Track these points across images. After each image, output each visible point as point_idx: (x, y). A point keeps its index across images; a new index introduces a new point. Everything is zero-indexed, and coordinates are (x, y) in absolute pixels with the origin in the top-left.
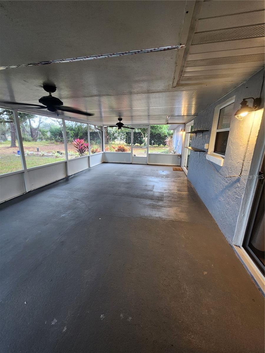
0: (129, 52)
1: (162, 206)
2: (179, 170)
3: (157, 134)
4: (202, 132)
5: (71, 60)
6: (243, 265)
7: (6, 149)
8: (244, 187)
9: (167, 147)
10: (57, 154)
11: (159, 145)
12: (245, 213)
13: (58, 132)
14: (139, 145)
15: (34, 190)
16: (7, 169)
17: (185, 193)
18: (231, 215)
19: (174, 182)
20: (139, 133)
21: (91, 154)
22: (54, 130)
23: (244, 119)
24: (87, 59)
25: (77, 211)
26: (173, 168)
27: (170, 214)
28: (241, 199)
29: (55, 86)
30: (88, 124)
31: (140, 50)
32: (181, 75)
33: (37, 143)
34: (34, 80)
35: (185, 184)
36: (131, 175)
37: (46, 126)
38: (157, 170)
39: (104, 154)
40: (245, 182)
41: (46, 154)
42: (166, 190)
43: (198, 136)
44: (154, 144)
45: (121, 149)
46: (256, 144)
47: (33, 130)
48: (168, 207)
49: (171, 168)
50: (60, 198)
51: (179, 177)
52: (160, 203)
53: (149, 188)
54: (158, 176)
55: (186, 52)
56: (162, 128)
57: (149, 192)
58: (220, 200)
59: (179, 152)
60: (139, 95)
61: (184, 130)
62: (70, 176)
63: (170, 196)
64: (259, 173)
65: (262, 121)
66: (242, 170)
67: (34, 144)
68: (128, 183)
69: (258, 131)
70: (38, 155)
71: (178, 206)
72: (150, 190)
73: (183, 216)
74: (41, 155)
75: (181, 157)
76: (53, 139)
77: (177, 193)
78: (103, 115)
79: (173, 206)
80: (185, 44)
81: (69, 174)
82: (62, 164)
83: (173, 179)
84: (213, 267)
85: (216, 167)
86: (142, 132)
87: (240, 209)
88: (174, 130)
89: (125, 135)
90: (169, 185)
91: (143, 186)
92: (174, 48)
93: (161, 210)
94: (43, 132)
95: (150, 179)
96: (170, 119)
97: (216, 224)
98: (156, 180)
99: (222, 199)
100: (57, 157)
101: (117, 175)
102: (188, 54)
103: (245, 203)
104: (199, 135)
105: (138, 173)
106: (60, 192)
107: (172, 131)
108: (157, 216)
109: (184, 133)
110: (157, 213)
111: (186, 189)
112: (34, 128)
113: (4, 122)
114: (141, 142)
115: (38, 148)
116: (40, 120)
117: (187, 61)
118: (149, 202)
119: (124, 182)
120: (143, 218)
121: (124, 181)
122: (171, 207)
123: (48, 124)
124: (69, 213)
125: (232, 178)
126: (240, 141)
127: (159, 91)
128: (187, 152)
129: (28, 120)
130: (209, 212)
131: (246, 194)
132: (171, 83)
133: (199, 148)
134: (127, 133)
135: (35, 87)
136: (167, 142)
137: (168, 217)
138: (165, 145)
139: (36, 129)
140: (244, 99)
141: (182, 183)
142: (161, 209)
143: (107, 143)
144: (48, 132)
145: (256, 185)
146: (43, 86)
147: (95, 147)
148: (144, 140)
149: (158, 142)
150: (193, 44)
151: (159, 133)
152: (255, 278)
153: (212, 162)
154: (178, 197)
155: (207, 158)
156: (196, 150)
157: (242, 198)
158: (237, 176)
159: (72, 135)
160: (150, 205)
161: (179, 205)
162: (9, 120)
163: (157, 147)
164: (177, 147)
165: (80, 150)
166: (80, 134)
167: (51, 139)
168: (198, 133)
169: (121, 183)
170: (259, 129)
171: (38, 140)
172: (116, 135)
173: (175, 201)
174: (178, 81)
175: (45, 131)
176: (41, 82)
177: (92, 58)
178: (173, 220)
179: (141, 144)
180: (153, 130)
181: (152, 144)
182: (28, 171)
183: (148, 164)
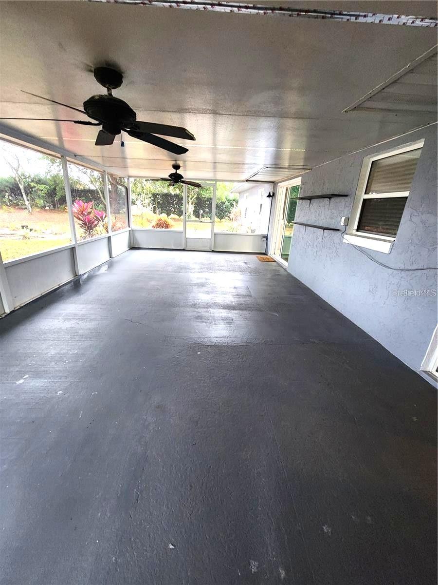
2: (267, 260)
3: (208, 200)
4: (328, 196)
10: (24, 232)
11: (211, 218)
14: (177, 217)
15: (21, 308)
19: (273, 279)
21: (113, 232)
26: (258, 257)
38: (236, 261)
39: (132, 233)
43: (315, 204)
44: (203, 216)
45: (163, 225)
49: (255, 258)
51: (276, 271)
53: (242, 292)
57: (248, 299)
61: (274, 194)
62: (81, 275)
72: (248, 296)
75: (267, 239)
81: (79, 272)
82: (67, 251)
91: (232, 289)
101: (172, 272)
104: (320, 202)
133: (321, 223)
153: (360, 247)
155: (346, 240)
168: (317, 199)
179: (180, 215)
180: (203, 191)
181: (200, 215)
182: (7, 267)
183: (213, 251)
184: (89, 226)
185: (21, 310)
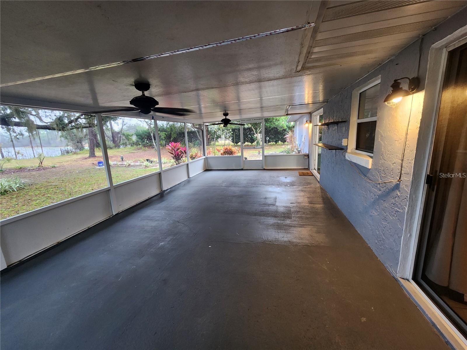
0: (243, 38)
1: (290, 226)
2: (308, 175)
3: (272, 129)
4: (336, 123)
5: (172, 53)
6: (417, 306)
7: (84, 160)
8: (407, 197)
9: (287, 145)
10: (146, 163)
11: (276, 142)
12: (412, 232)
13: (146, 135)
14: (250, 144)
15: (123, 212)
16: (87, 186)
17: (319, 206)
18: (391, 236)
19: (302, 191)
20: (250, 129)
21: (190, 161)
22: (141, 132)
23: (398, 105)
24: (191, 50)
25: (179, 237)
26: (299, 173)
27: (302, 236)
28: (404, 212)
29: (149, 83)
30: (184, 123)
31: (257, 35)
32: (308, 57)
33: (120, 150)
34: (125, 80)
35: (319, 193)
36: (245, 185)
37: (130, 127)
38: (278, 177)
39: (206, 160)
40: (408, 190)
41: (132, 164)
42: (294, 203)
43: (331, 129)
44: (269, 142)
45: (228, 152)
46: (418, 138)
47: (115, 134)
48: (299, 227)
49: (297, 173)
50: (156, 220)
51: (309, 184)
52: (288, 222)
53: (269, 201)
54: (280, 184)
55: (315, 31)
56: (279, 120)
57: (271, 207)
58: (372, 214)
59: (306, 151)
60: (251, 84)
61: (310, 122)
62: (165, 191)
63: (299, 211)
64: (427, 176)
65: (423, 106)
66: (401, 173)
67: (117, 152)
68: (240, 196)
69: (419, 121)
70: (123, 165)
71: (312, 225)
72: (272, 205)
73: (321, 239)
74: (127, 165)
75: (308, 158)
76: (140, 143)
77: (308, 206)
78: (203, 111)
79: (306, 225)
80: (315, 22)
81: (165, 188)
83: (300, 188)
84: (374, 310)
85: (363, 171)
86: (252, 128)
87: (404, 227)
88: (295, 122)
89: (231, 132)
90: (296, 196)
91: (262, 199)
92: (300, 28)
93: (290, 231)
94: (128, 136)
95: (270, 189)
96: (290, 109)
97: (369, 248)
98: (278, 189)
99: (375, 213)
100: (146, 167)
101: (225, 187)
102: (317, 32)
103: (410, 218)
104: (333, 128)
105: (252, 182)
106: (155, 213)
107: (292, 123)
108: (286, 239)
109: (311, 125)
110: (285, 235)
111: (320, 200)
112: (116, 132)
113: (82, 127)
114: (252, 140)
115: (122, 157)
116: (123, 122)
117: (316, 41)
118: (271, 221)
119: (235, 195)
120: (267, 243)
121: (235, 193)
122: (304, 227)
123: (133, 126)
124: (170, 241)
125: (387, 184)
126: (394, 134)
127: (278, 78)
128: (317, 150)
129: (109, 122)
130: (356, 231)
131: (410, 206)
132: (294, 67)
133: (334, 144)
134: (233, 130)
135: (125, 86)
136: (288, 139)
137: (301, 241)
138: (285, 141)
139: (118, 133)
140: (395, 81)
141: (314, 193)
142: (290, 229)
143: (209, 144)
144: (134, 136)
145: (425, 193)
146: (134, 85)
147: (194, 151)
148: (257, 137)
149: (274, 138)
150: (324, 21)
151: (275, 126)
152: (438, 326)
153: (355, 164)
154: (310, 211)
155: (347, 157)
156: (330, 147)
157: (406, 212)
158: (395, 181)
159: (164, 137)
160: (274, 225)
161: (314, 222)
162: (88, 125)
163: (273, 144)
164: (302, 144)
165: (175, 156)
166: (174, 136)
167: (137, 144)
168: (331, 125)
169: (232, 197)
170: (421, 118)
171: (121, 147)
172: (219, 133)
173: (307, 218)
174: (303, 64)
175: (129, 134)
176: (132, 80)
177: (197, 49)
178: (309, 244)
179: (252, 143)
180: (267, 123)
181: (267, 141)
182: (115, 188)
183: (264, 169)
184: (177, 157)
185: (122, 213)
